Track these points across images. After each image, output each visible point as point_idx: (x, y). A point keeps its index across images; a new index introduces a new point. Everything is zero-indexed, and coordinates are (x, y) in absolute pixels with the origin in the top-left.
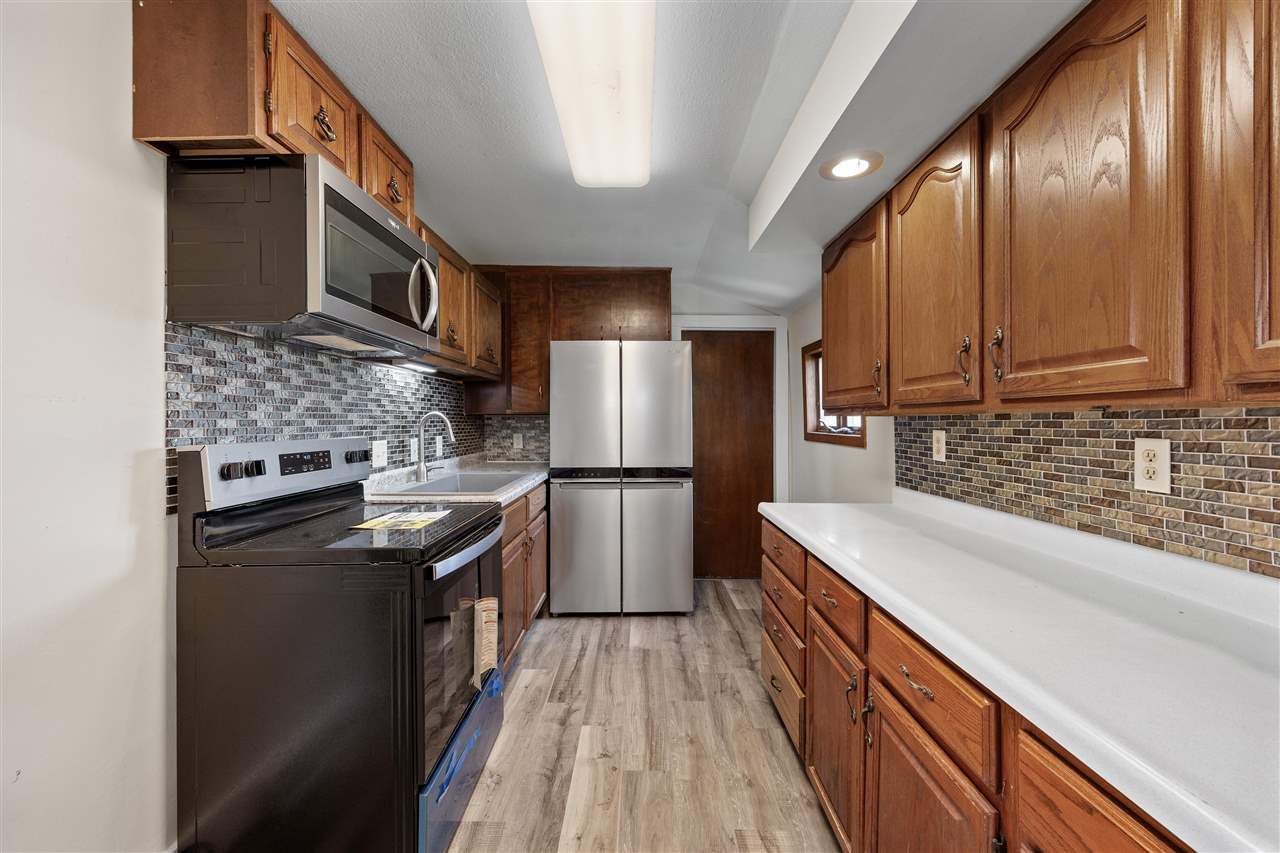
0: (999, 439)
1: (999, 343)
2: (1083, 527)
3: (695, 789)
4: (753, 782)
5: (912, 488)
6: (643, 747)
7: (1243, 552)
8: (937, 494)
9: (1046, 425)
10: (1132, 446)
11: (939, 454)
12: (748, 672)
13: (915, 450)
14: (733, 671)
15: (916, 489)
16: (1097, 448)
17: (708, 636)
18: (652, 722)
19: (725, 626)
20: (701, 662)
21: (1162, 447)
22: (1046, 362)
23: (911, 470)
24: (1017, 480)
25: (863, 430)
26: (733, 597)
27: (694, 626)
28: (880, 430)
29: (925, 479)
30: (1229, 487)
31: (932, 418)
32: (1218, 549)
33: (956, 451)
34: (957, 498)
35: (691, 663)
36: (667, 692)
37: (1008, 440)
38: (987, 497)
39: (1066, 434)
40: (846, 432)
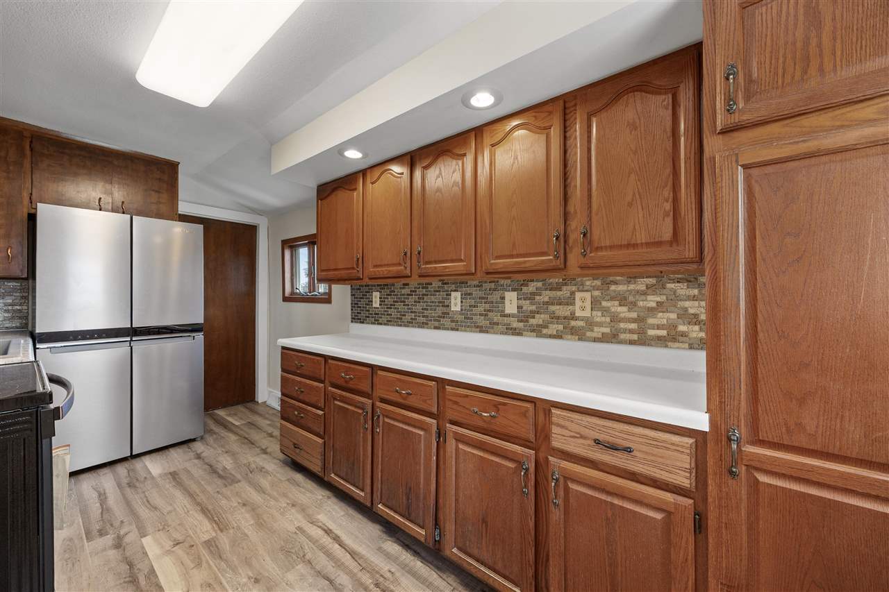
0: (404, 295)
1: (419, 253)
2: (436, 328)
3: (260, 524)
4: (295, 503)
5: (361, 322)
6: (208, 524)
7: (478, 327)
8: (374, 324)
9: (423, 288)
10: (450, 295)
11: (376, 303)
12: (264, 456)
13: (362, 303)
14: (252, 459)
15: (363, 323)
16: (440, 296)
17: (223, 446)
18: (207, 509)
19: (233, 437)
20: (226, 462)
21: (458, 295)
22: (436, 262)
23: (360, 313)
24: (411, 312)
25: (329, 294)
26: (230, 419)
27: (207, 445)
28: (341, 293)
29: (368, 317)
30: (474, 307)
31: (372, 286)
32: (472, 327)
33: (385, 301)
34: (385, 324)
35: (219, 467)
36: (209, 489)
37: (408, 295)
38: (399, 322)
39: (430, 291)
40: (316, 295)
